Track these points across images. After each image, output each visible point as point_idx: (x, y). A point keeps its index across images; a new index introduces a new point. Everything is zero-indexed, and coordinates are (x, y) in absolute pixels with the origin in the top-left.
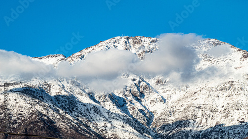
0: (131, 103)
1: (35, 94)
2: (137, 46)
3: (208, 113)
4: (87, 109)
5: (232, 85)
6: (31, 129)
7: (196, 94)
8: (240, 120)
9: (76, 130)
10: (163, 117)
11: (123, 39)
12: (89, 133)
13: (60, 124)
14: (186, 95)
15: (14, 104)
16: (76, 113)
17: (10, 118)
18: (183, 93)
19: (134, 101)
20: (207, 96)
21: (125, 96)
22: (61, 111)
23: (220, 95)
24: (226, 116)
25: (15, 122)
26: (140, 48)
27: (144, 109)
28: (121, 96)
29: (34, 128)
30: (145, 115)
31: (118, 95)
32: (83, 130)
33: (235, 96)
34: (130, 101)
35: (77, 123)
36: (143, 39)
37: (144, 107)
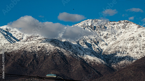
0: (94, 46)
1: (56, 42)
2: (96, 23)
3: (124, 49)
4: (76, 48)
5: (133, 38)
6: (54, 56)
7: (120, 42)
8: (137, 52)
9: (72, 56)
10: (106, 51)
11: (91, 20)
12: (77, 57)
13: (66, 54)
14: (116, 42)
15: (48, 46)
16: (72, 50)
17: (46, 51)
18: (114, 42)
19: (95, 45)
20: (123, 43)
21: (92, 43)
22: (66, 49)
23: (129, 42)
24: (131, 51)
25: (48, 53)
26: (97, 24)
27: (99, 48)
28: (90, 43)
29: (55, 55)
30: (99, 50)
31: (88, 43)
32: (75, 56)
33: (135, 43)
34: (93, 45)
35: (72, 54)
36: (98, 20)
37: (99, 47)
